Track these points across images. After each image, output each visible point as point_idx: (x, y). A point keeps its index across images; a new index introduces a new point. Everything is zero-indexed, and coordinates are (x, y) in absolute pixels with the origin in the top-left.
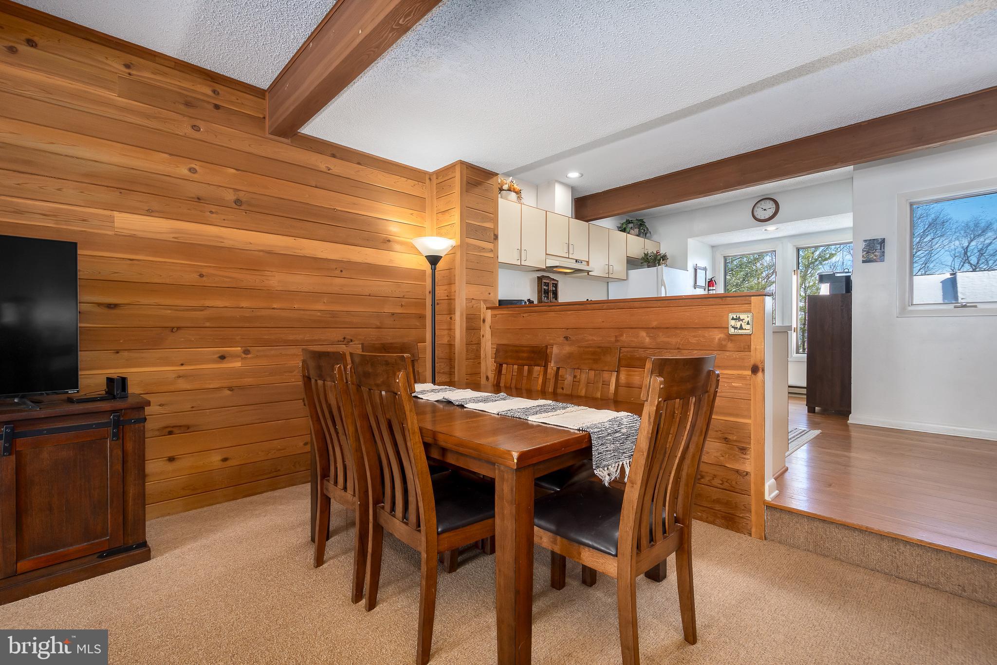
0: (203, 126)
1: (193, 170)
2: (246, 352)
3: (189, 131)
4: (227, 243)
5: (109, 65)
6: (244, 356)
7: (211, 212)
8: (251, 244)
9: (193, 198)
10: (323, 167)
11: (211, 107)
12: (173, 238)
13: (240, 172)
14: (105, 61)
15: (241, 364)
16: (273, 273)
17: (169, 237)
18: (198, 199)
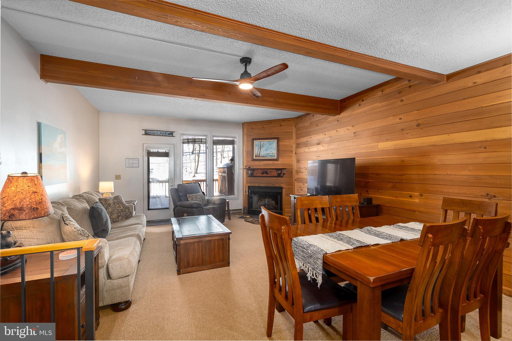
0: (404, 98)
1: (400, 119)
2: (421, 195)
3: (400, 103)
4: (413, 145)
5: (379, 94)
6: (420, 197)
7: (407, 134)
8: (424, 143)
9: (400, 130)
10: (470, 84)
11: (408, 88)
12: (394, 148)
13: (419, 111)
14: (377, 94)
15: (419, 201)
16: (435, 156)
17: (393, 148)
18: (402, 129)
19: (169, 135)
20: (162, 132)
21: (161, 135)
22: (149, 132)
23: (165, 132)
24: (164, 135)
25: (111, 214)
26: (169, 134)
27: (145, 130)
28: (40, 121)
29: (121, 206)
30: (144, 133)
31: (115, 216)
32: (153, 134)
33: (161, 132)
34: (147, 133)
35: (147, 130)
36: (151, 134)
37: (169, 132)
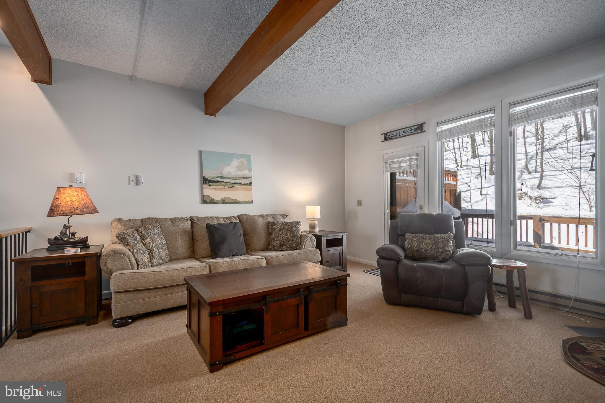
19: (415, 132)
20: (405, 130)
21: (405, 134)
22: (389, 136)
23: (409, 128)
24: (408, 134)
25: (273, 240)
26: (416, 130)
27: (385, 134)
28: (201, 149)
29: (289, 234)
30: (383, 139)
31: (276, 244)
32: (395, 136)
33: (403, 130)
34: (387, 137)
35: (386, 133)
36: (392, 137)
37: (415, 127)
